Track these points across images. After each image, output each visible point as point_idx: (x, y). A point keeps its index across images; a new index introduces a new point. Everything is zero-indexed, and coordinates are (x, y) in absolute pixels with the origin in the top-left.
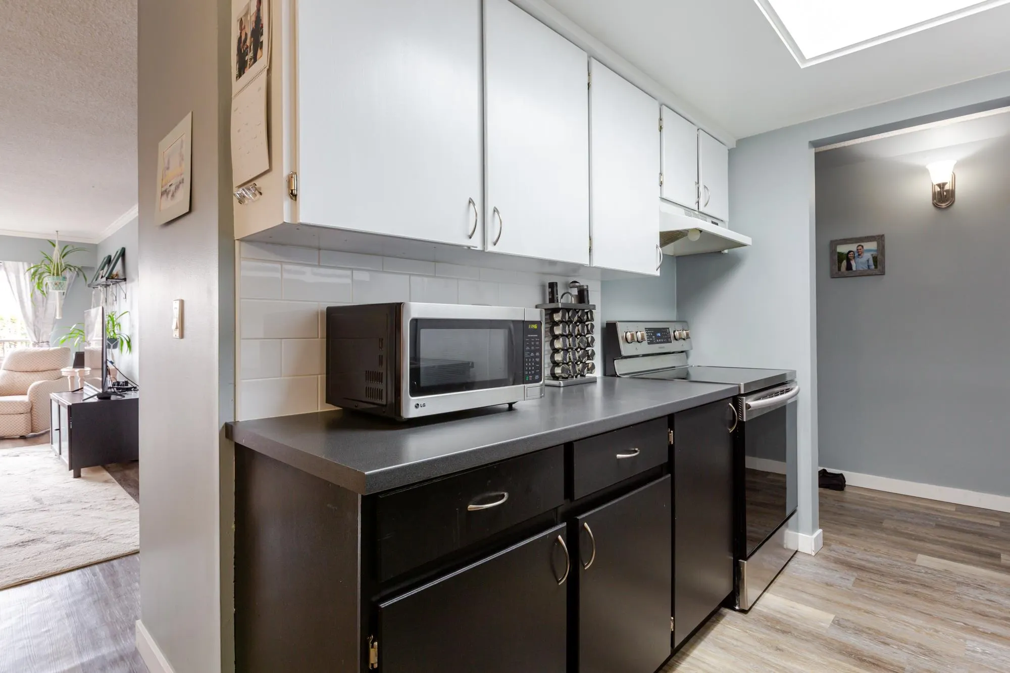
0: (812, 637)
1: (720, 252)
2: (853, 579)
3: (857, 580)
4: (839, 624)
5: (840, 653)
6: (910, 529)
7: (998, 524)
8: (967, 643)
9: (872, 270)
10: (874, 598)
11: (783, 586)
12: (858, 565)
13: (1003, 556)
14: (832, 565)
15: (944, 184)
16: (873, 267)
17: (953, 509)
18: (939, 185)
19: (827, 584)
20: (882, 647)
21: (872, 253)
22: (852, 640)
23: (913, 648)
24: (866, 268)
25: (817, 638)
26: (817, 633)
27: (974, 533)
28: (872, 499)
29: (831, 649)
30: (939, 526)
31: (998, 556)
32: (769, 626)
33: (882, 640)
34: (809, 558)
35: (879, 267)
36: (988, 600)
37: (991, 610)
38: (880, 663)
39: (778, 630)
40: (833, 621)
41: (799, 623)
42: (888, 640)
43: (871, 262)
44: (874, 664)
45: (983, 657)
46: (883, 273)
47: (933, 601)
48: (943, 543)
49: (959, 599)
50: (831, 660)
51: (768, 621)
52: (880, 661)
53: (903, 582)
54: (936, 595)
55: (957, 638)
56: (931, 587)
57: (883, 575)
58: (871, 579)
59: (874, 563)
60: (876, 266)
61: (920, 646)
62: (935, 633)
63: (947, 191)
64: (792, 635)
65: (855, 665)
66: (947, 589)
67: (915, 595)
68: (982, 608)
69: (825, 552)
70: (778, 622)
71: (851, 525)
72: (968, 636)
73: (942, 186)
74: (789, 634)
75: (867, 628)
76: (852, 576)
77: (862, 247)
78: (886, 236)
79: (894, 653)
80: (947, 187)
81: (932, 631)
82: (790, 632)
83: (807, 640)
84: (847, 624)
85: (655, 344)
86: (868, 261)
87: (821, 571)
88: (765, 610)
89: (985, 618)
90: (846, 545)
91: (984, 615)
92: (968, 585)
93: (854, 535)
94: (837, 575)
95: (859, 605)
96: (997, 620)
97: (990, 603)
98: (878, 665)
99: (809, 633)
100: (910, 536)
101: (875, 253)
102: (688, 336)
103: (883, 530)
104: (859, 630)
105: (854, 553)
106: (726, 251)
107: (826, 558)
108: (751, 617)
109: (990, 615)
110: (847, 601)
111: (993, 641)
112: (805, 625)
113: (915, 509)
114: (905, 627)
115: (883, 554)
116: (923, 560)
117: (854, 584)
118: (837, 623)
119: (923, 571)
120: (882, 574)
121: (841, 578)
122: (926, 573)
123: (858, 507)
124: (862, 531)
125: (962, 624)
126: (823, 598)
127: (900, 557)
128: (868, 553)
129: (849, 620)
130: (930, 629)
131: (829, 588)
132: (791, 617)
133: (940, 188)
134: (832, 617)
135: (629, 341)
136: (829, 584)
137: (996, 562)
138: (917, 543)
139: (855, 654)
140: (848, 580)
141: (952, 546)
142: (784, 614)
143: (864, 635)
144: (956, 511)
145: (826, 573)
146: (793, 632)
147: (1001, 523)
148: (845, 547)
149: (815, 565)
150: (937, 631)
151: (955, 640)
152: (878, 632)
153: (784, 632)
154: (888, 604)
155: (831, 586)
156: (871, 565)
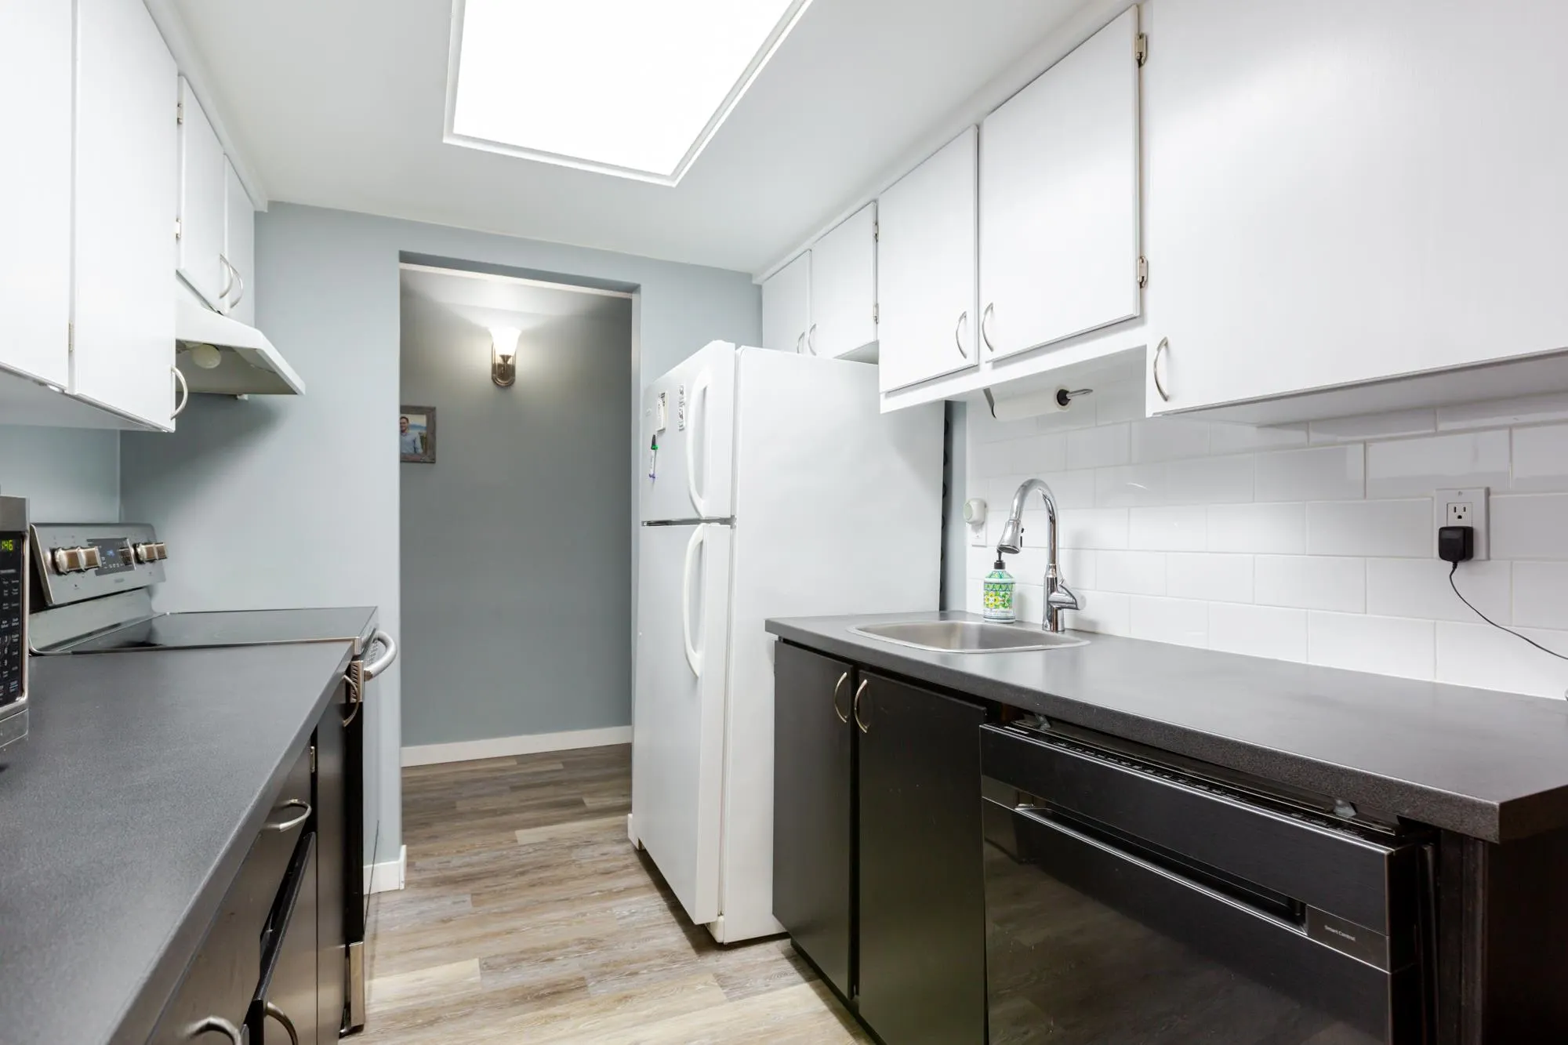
0: (468, 1006)
1: (235, 397)
2: (468, 898)
3: (475, 897)
4: (490, 968)
5: (514, 1004)
6: (491, 803)
7: (561, 766)
8: (614, 911)
9: (419, 454)
10: (505, 909)
11: (388, 956)
12: (464, 876)
13: (586, 800)
14: (434, 891)
15: (508, 357)
16: (420, 451)
17: (514, 763)
18: (503, 357)
19: (443, 921)
20: (549, 967)
21: (419, 431)
22: (516, 979)
23: (576, 948)
24: (412, 451)
25: (477, 1002)
26: (472, 997)
27: (548, 784)
28: (424, 779)
29: (501, 1008)
30: (514, 788)
31: (581, 803)
32: (406, 1028)
33: (546, 958)
34: (398, 897)
35: (429, 452)
36: (602, 854)
37: (612, 864)
38: (559, 988)
39: (422, 1026)
40: (482, 968)
41: (443, 997)
42: (551, 954)
43: (419, 444)
44: (554, 993)
45: (633, 919)
46: (433, 461)
47: (560, 881)
48: (528, 808)
49: (581, 866)
50: (509, 1020)
51: (400, 1022)
52: (557, 985)
53: (522, 873)
54: (560, 872)
55: (605, 912)
56: (548, 866)
57: (496, 876)
58: (487, 887)
59: (480, 863)
60: (425, 451)
61: (581, 941)
62: (584, 918)
63: (509, 366)
64: (444, 1020)
65: (540, 1008)
66: (565, 860)
67: (542, 884)
68: (602, 866)
69: (416, 877)
70: (415, 1013)
71: (422, 824)
72: (610, 904)
73: (505, 358)
74: (441, 1020)
75: (522, 952)
76: (464, 895)
77: (407, 419)
78: (437, 409)
79: (564, 965)
80: (510, 362)
81: (580, 917)
82: (440, 1018)
83: (466, 1015)
84: (499, 960)
85: (106, 573)
86: (414, 441)
87: (425, 906)
88: (385, 1008)
89: (611, 875)
90: (432, 855)
91: (607, 873)
92: (577, 846)
93: (433, 837)
94: (448, 902)
95: (494, 927)
96: (622, 872)
97: (605, 858)
98: (559, 992)
99: (464, 1002)
100: (494, 813)
101: (424, 432)
102: (162, 555)
103: (461, 816)
104: (516, 960)
105: (449, 862)
106: (246, 397)
107: (420, 885)
108: (372, 1031)
109: (615, 869)
110: (478, 931)
111: (631, 896)
112: (451, 995)
113: (478, 776)
114: (555, 928)
115: (480, 847)
116: (524, 836)
117: (475, 903)
118: (487, 967)
119: (531, 850)
120: (494, 874)
121: (455, 903)
122: (536, 851)
123: (416, 796)
124: (439, 827)
125: (598, 893)
126: (450, 944)
127: (500, 843)
128: (463, 854)
129: (496, 956)
130: (578, 915)
131: (448, 925)
132: (429, 994)
133: (504, 360)
134: (475, 963)
135: (61, 570)
136: (445, 919)
137: (582, 809)
138: (505, 818)
139: (529, 994)
140: (464, 901)
141: (539, 807)
142: (416, 997)
143: (524, 964)
144: (518, 764)
145: (433, 906)
146: (443, 1015)
147: (564, 763)
148: (432, 859)
149: (412, 902)
150: (584, 915)
151: (603, 914)
152: (535, 951)
153: (431, 1023)
154: (521, 910)
155: (450, 920)
156: (477, 869)
